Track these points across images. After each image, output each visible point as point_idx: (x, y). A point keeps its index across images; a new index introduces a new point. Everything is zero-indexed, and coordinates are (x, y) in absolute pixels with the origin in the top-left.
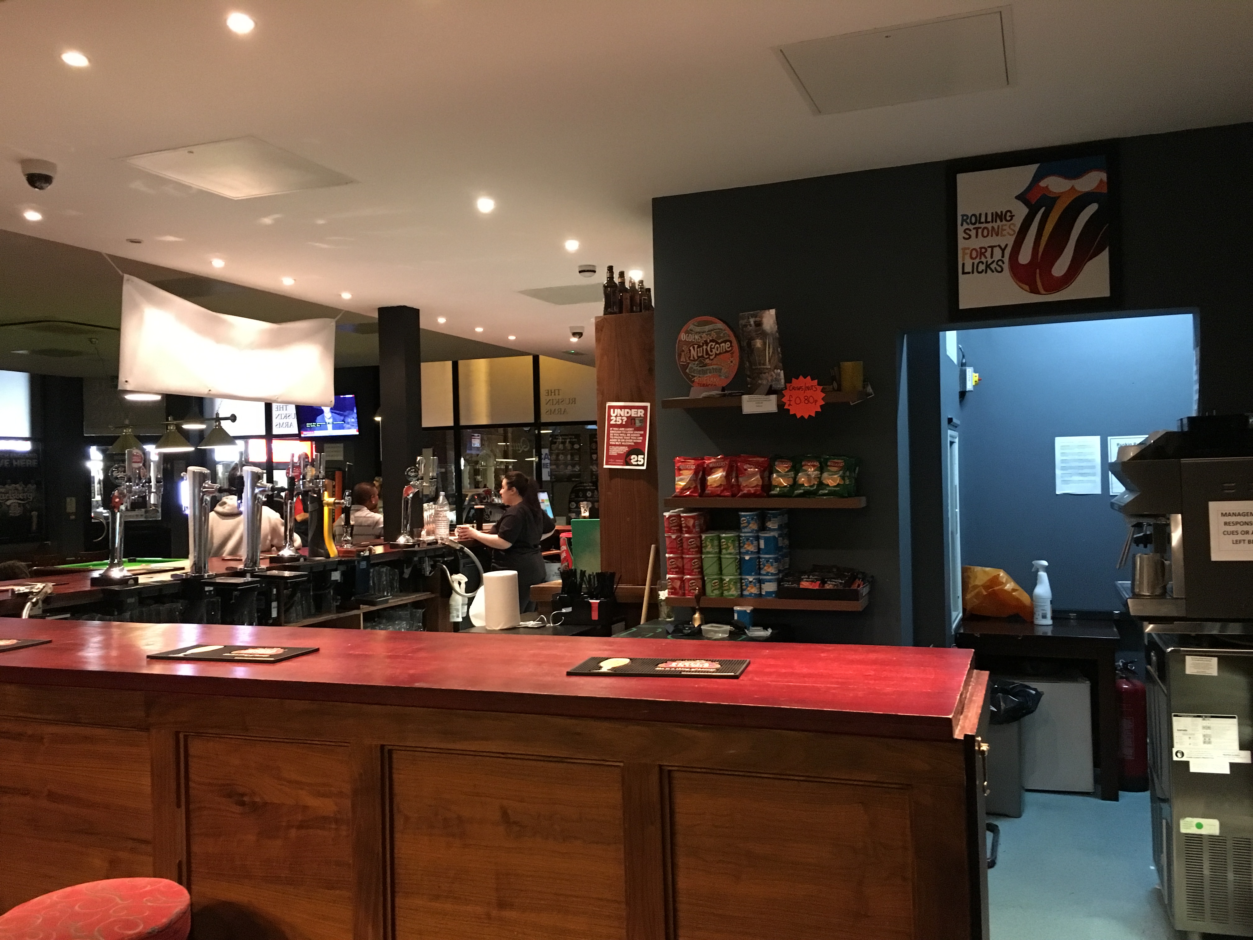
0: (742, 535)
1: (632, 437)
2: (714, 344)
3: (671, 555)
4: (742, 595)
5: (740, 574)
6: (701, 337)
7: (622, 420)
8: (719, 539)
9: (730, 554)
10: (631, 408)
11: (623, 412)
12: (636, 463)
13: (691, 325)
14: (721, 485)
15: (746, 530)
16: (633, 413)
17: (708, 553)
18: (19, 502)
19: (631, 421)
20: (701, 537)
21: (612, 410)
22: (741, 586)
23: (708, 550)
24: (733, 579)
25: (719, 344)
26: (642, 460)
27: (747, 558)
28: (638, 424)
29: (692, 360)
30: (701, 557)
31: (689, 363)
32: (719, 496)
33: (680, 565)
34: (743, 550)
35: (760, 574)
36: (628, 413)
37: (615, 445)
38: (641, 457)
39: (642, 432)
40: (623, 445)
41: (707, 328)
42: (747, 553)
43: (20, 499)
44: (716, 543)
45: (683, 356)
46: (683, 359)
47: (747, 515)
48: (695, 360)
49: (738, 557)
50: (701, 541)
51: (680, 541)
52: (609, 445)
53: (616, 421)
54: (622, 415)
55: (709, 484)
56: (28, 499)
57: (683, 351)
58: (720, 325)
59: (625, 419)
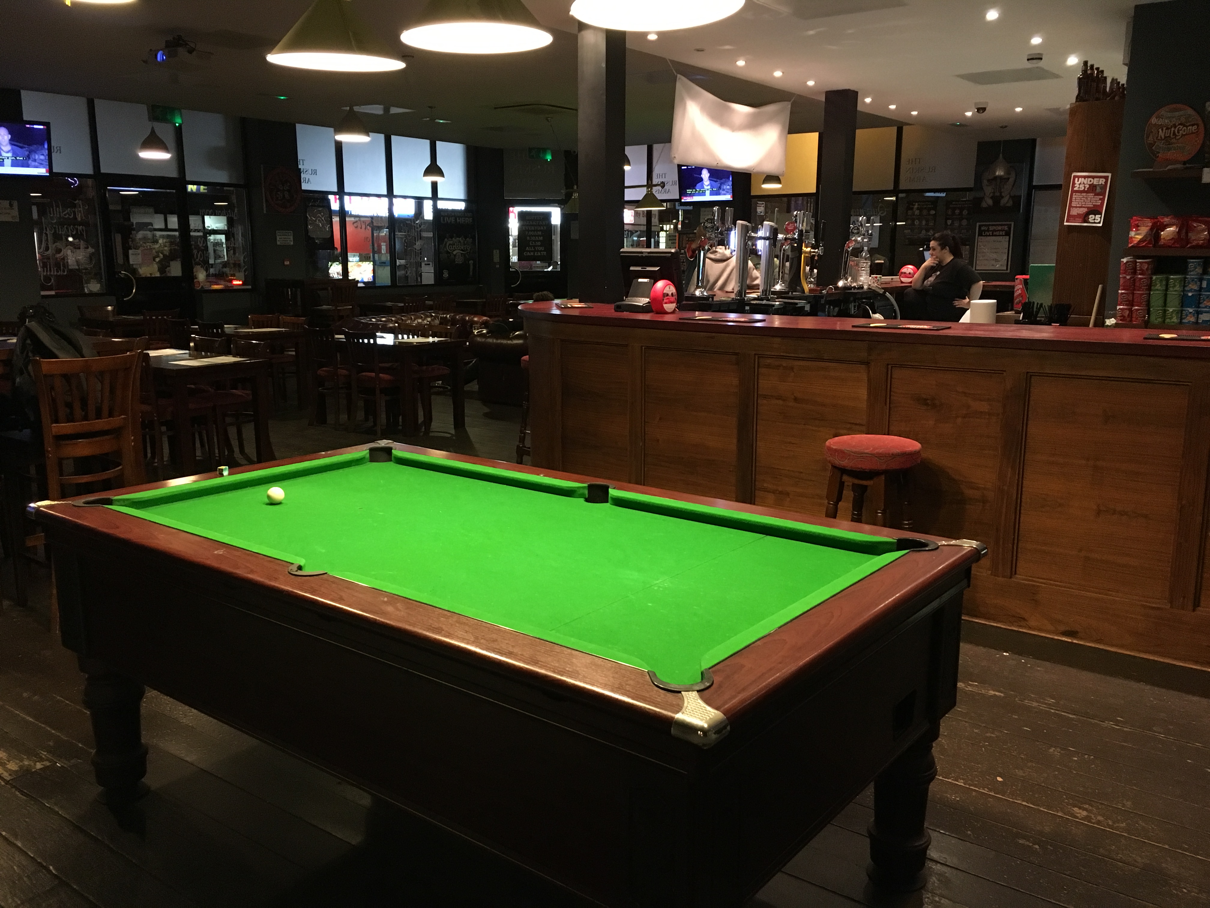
0: (1188, 277)
1: (1092, 200)
2: (1181, 127)
3: (1123, 291)
4: (1181, 323)
5: (1182, 306)
6: (1171, 122)
7: (1085, 187)
8: (1167, 280)
9: (1176, 291)
10: (1093, 177)
11: (1087, 181)
12: (1093, 221)
13: (1163, 112)
14: (1173, 239)
15: (1192, 273)
16: (1095, 182)
17: (1157, 290)
18: (461, 252)
19: (1092, 188)
20: (1151, 278)
21: (1076, 179)
22: (1181, 316)
23: (1156, 288)
24: (1175, 310)
25: (1187, 127)
26: (1099, 219)
27: (1190, 294)
28: (1098, 190)
29: (1159, 140)
30: (1150, 293)
31: (1155, 142)
32: (1170, 247)
33: (1131, 299)
34: (1186, 289)
35: (1199, 307)
36: (1090, 181)
37: (1076, 207)
38: (1098, 217)
39: (1102, 197)
40: (1084, 207)
41: (1177, 114)
42: (1190, 291)
43: (462, 250)
44: (1164, 283)
45: (1151, 135)
46: (1151, 138)
47: (1196, 262)
48: (1162, 139)
49: (1182, 294)
50: (1151, 281)
51: (1134, 281)
52: (1070, 206)
53: (1079, 188)
54: (1085, 183)
55: (1162, 237)
56: (467, 250)
57: (1152, 132)
58: (1190, 111)
59: (1087, 186)
